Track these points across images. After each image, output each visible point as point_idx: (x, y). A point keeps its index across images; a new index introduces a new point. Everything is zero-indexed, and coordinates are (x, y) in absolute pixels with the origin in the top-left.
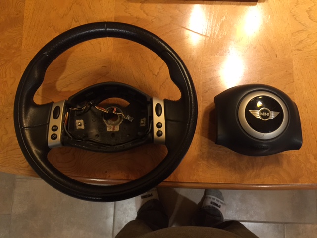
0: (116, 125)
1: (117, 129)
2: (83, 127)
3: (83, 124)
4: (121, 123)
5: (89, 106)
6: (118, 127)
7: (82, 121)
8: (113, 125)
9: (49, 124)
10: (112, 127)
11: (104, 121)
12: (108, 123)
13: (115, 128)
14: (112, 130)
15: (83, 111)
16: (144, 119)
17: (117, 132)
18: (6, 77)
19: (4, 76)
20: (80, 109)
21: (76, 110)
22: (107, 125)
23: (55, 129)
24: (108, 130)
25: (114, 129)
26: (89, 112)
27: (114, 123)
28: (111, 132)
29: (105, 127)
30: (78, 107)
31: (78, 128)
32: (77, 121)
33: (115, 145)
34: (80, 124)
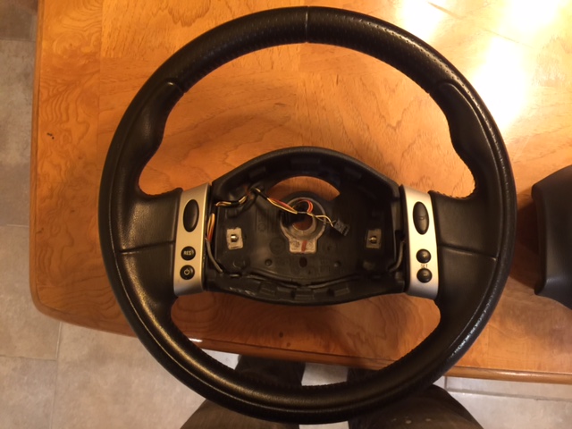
0: (309, 237)
1: (311, 248)
2: (240, 244)
3: (240, 236)
4: (320, 234)
5: (252, 197)
6: (314, 244)
7: (238, 231)
8: (301, 238)
9: (174, 241)
10: (301, 243)
11: (283, 228)
12: (291, 235)
13: (308, 246)
14: (299, 250)
15: (240, 208)
16: (378, 232)
17: (310, 254)
18: (68, 119)
19: (64, 118)
20: (235, 205)
21: (228, 207)
22: (290, 239)
23: (188, 254)
24: (291, 250)
25: (304, 248)
26: (253, 209)
27: (302, 233)
28: (298, 253)
29: (285, 242)
30: (232, 198)
31: (231, 246)
32: (230, 232)
33: (307, 285)
34: (234, 237)
